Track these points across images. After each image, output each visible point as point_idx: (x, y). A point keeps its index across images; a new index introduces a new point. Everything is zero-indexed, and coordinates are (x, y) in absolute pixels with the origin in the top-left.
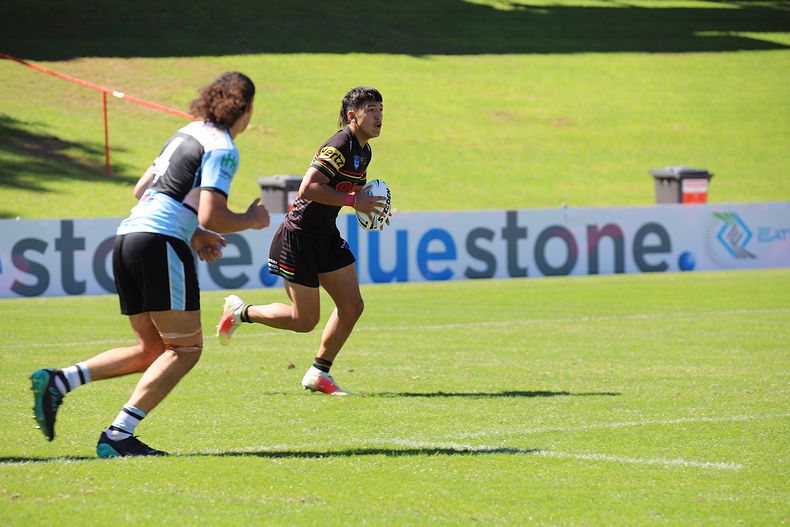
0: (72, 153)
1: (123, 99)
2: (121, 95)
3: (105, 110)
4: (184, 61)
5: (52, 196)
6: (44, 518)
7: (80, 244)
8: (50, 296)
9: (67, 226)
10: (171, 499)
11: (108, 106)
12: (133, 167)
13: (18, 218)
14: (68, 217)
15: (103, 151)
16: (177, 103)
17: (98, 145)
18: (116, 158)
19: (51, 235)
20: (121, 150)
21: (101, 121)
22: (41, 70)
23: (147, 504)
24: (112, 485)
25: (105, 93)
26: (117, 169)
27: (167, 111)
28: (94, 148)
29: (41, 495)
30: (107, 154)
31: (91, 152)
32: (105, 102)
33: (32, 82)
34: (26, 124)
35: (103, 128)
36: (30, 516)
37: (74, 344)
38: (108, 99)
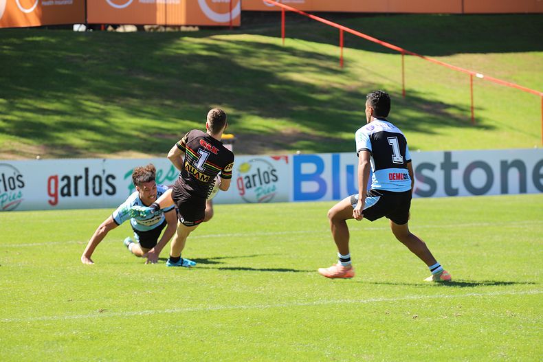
0: (451, 111)
1: (483, 78)
2: (480, 76)
3: (472, 85)
4: (520, 55)
5: (439, 137)
6: (432, 330)
7: (455, 166)
8: (437, 196)
9: (448, 155)
10: (508, 320)
11: (474, 83)
12: (488, 119)
13: (419, 151)
14: (448, 149)
15: (470, 110)
16: (515, 80)
17: (467, 106)
18: (477, 114)
19: (438, 160)
20: (480, 109)
21: (469, 91)
22: (434, 62)
23: (494, 323)
24: (472, 311)
25: (472, 76)
26: (478, 120)
27: (509, 85)
28: (465, 108)
29: (430, 316)
30: (472, 112)
31: (462, 110)
32: (472, 80)
33: (428, 69)
34: (424, 94)
35: (470, 96)
36: (423, 329)
37: (451, 226)
38: (474, 78)
